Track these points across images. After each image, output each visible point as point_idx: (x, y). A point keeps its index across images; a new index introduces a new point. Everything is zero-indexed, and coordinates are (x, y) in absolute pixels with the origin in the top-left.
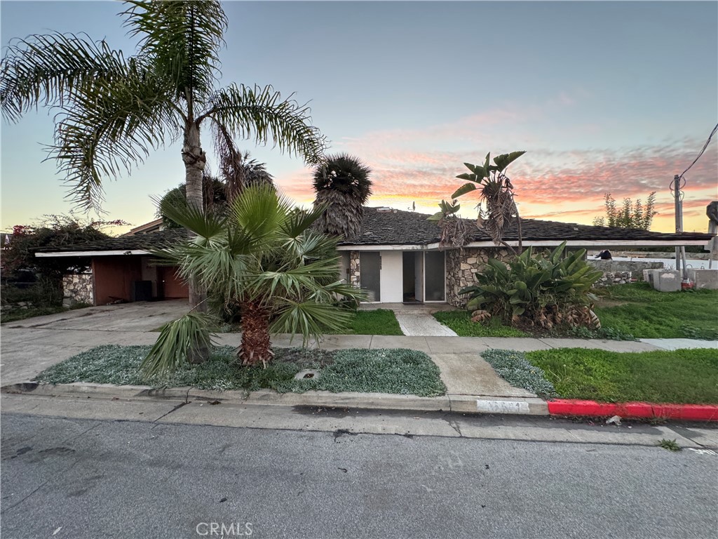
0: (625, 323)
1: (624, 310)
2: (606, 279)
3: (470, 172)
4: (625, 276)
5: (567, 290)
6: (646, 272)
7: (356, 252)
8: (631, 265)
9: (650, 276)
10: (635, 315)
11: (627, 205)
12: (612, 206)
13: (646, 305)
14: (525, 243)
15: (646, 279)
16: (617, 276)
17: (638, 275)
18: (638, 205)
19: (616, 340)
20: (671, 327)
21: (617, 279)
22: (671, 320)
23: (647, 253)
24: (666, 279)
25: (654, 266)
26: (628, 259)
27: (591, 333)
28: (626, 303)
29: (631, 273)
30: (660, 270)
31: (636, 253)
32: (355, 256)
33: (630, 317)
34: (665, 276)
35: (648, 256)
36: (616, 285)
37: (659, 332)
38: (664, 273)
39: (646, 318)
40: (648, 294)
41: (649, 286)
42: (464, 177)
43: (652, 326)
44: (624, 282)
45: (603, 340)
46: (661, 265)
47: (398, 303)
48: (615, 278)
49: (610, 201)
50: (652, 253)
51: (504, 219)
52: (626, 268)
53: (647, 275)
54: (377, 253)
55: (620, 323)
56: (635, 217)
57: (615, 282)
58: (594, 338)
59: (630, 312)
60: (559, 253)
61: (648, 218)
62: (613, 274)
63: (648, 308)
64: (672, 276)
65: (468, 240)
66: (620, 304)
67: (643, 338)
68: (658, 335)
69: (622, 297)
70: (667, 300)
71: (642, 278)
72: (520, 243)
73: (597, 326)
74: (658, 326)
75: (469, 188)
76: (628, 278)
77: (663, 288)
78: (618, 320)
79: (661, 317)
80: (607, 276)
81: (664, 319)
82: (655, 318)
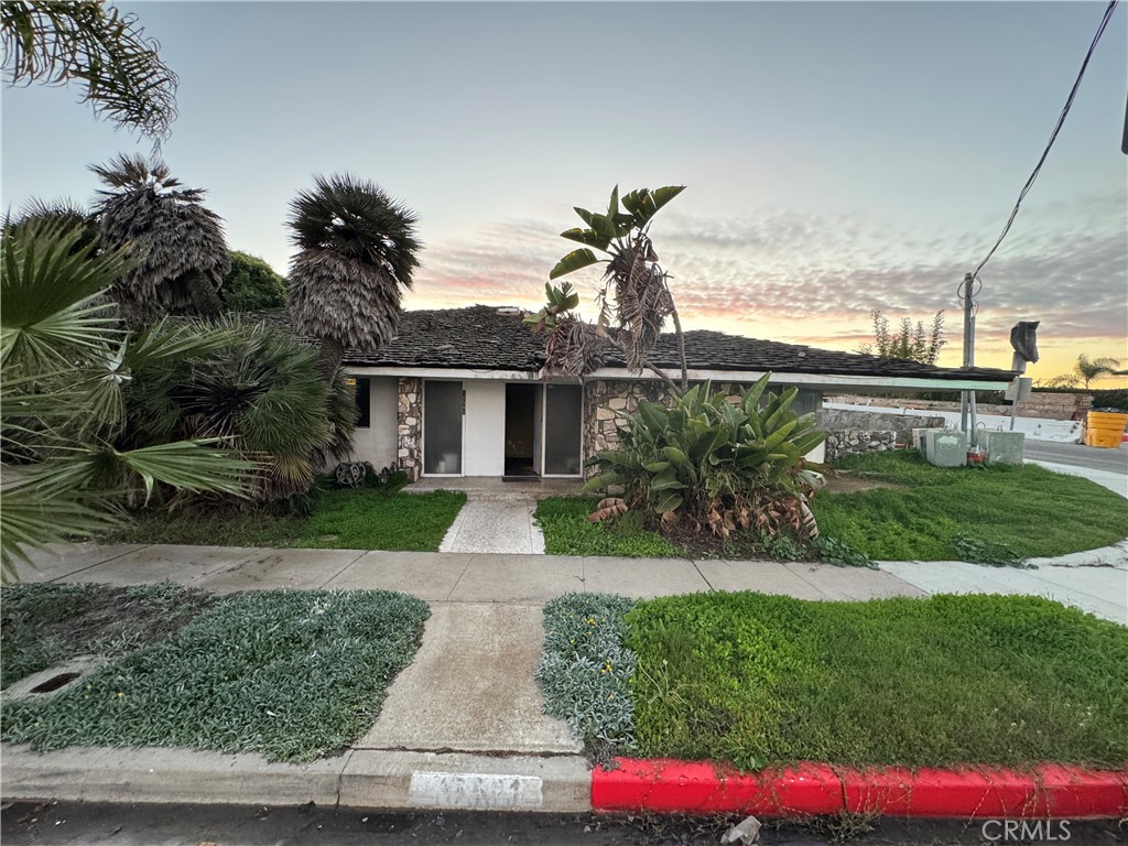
0: (863, 527)
1: (868, 501)
2: (857, 442)
3: (584, 226)
4: (886, 438)
5: (758, 465)
6: (916, 432)
7: (409, 380)
8: (898, 420)
9: (922, 439)
10: (884, 512)
11: (906, 327)
12: (884, 329)
13: (907, 490)
14: (692, 374)
15: (917, 444)
16: (874, 437)
17: (906, 437)
18: (920, 330)
19: (836, 564)
20: (937, 538)
21: (874, 443)
22: (939, 523)
23: (930, 402)
24: (945, 445)
25: (931, 423)
26: (900, 411)
27: (793, 550)
28: (878, 485)
29: (895, 434)
30: (937, 430)
31: (914, 401)
32: (408, 388)
33: (874, 515)
34: (943, 440)
35: (930, 408)
36: (873, 454)
37: (915, 548)
38: (941, 435)
39: (900, 517)
40: (914, 470)
41: (918, 457)
42: (573, 235)
43: (907, 534)
44: (884, 448)
45: (813, 566)
46: (941, 422)
47: (492, 477)
48: (872, 440)
49: (880, 320)
50: (936, 403)
51: (645, 323)
52: (891, 426)
53: (918, 439)
54: (457, 384)
55: (853, 528)
56: (915, 347)
57: (870, 447)
58: (797, 561)
59: (876, 502)
60: (755, 394)
61: (933, 350)
62: (868, 434)
63: (908, 498)
64: (953, 440)
65: (592, 364)
66: (865, 488)
67: (885, 559)
68: (913, 555)
69: (876, 473)
70: (942, 482)
71: (911, 443)
72: (684, 374)
73: (812, 534)
74: (915, 535)
75: (582, 260)
76: (891, 442)
77: (939, 460)
78: (853, 521)
79: (925, 517)
80: (859, 437)
81: (928, 522)
82: (914, 519)
